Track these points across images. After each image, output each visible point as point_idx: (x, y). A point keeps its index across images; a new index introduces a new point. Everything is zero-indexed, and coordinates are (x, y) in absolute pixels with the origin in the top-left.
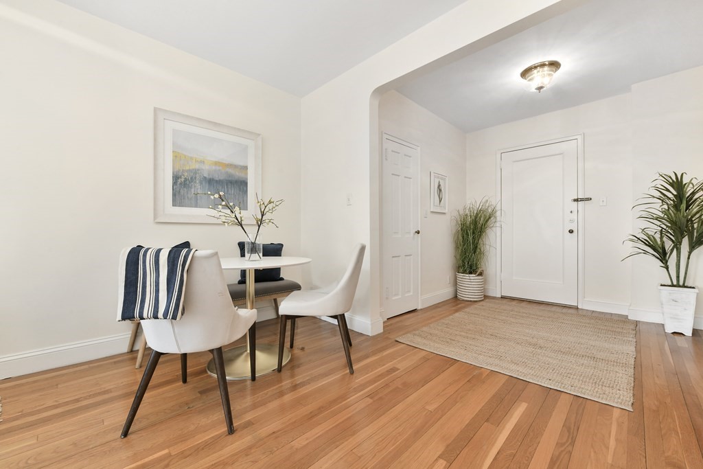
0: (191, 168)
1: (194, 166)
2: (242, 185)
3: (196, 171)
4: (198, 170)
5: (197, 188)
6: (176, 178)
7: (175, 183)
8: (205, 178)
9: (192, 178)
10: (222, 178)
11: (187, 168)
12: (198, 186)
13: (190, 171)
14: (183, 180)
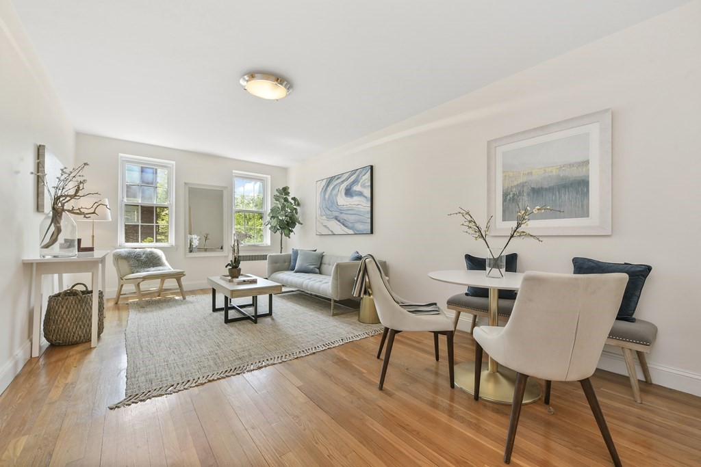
0: (519, 182)
1: (521, 180)
2: (580, 186)
3: (523, 185)
4: (526, 182)
5: (525, 200)
6: (505, 195)
7: (504, 201)
8: (533, 188)
9: (519, 193)
10: (552, 184)
11: (515, 183)
12: (525, 198)
13: (518, 185)
14: (511, 196)
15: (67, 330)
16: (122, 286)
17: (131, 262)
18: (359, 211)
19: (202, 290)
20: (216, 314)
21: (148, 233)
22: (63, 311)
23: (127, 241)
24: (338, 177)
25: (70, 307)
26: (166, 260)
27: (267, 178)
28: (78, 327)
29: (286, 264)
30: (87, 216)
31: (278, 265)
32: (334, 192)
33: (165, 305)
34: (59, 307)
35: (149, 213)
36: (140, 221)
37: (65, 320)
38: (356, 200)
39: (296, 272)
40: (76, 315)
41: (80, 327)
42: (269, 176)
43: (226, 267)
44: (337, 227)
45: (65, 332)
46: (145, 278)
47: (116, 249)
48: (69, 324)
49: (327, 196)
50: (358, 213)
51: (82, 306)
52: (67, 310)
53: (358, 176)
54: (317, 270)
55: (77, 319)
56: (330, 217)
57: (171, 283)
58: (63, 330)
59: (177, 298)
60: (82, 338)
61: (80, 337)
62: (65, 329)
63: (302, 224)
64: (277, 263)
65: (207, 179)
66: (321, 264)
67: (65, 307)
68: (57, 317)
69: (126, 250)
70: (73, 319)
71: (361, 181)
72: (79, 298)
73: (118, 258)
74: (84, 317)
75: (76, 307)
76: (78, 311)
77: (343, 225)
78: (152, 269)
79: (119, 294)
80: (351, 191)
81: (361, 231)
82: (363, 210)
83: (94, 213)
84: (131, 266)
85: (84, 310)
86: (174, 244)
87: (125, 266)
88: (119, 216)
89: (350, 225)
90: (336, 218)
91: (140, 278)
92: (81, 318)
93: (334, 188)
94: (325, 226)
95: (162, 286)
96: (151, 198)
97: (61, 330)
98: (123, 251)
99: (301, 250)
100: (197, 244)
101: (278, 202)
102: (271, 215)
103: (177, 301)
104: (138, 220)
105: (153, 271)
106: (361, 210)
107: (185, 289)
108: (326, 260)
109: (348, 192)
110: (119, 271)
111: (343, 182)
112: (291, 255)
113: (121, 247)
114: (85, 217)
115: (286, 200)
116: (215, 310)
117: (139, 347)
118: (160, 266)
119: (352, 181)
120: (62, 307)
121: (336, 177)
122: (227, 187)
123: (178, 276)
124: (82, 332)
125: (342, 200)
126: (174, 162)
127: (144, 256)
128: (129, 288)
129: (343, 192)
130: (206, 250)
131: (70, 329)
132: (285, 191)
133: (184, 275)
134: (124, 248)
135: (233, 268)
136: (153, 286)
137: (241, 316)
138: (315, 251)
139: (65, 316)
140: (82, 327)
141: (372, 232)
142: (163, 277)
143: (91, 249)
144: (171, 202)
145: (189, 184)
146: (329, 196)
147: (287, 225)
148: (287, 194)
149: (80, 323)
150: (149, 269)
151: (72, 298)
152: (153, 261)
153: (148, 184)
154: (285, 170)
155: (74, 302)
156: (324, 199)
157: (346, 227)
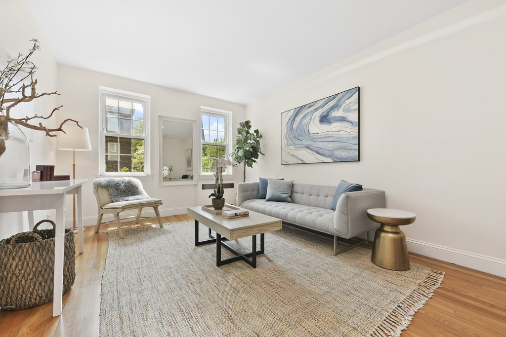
15: (21, 290)
16: (102, 215)
17: (111, 191)
18: (340, 138)
19: (175, 216)
20: (200, 249)
21: (126, 163)
22: (14, 264)
23: (107, 170)
24: (310, 105)
25: (25, 257)
26: (144, 188)
27: (228, 114)
28: (38, 284)
29: (255, 192)
30: (51, 133)
31: (248, 193)
32: (305, 121)
33: (144, 235)
34: (8, 259)
35: (127, 144)
36: (119, 152)
37: (17, 277)
38: (335, 127)
39: (268, 200)
40: (34, 269)
41: (40, 284)
42: (230, 113)
43: (210, 197)
44: (308, 156)
45: (18, 293)
46: (124, 208)
47: (97, 178)
48: (23, 281)
49: (295, 126)
50: (338, 140)
51: (41, 255)
52: (20, 263)
53: (339, 100)
54: (290, 199)
55: (34, 274)
56: (300, 146)
57: (149, 211)
58: (15, 290)
59: (154, 226)
60: (44, 298)
61: (41, 298)
62: (18, 289)
63: (264, 155)
64: (247, 192)
65: (179, 112)
66: (292, 192)
67: (17, 259)
68: (5, 273)
69: (106, 179)
70: (29, 275)
71: (344, 105)
72: (38, 244)
73: (98, 186)
74: (46, 270)
75: (33, 257)
76: (36, 263)
77: (318, 153)
78: (131, 198)
79: (100, 223)
80: (328, 117)
81: (343, 158)
82: (347, 136)
83: (60, 129)
84: (110, 195)
85: (45, 260)
86: (150, 174)
87: (104, 194)
88: (100, 147)
89: (327, 153)
90: (308, 147)
91: (120, 208)
92: (40, 272)
93: (305, 116)
94: (293, 156)
95: (140, 214)
96: (129, 130)
97: (13, 291)
98: (103, 180)
99: (271, 179)
100: (167, 174)
101: (240, 135)
102: (237, 146)
103: (154, 229)
104: (117, 151)
105: (132, 200)
106: (344, 136)
107: (161, 215)
108: (296, 189)
109: (324, 119)
110: (99, 200)
111: (316, 109)
112: (258, 184)
113: (101, 176)
114: (48, 134)
115: (248, 132)
116: (198, 244)
117: (118, 320)
118: (138, 194)
119: (330, 107)
120: (14, 258)
121: (308, 106)
122: (196, 121)
123: (155, 205)
124: (43, 290)
125: (316, 128)
126: (149, 97)
127: (123, 185)
128: (108, 217)
129: (317, 120)
130: (170, 179)
131: (26, 289)
132: (247, 124)
133: (162, 204)
134: (104, 177)
135: (217, 198)
136: (132, 214)
137: (234, 256)
138: (283, 179)
139: (17, 271)
140: (43, 284)
141: (359, 160)
142: (141, 206)
143: (66, 178)
144: (147, 135)
145: (163, 117)
146: (298, 125)
147: (251, 155)
148: (249, 127)
149: (40, 279)
150: (127, 198)
151: (27, 245)
152: (130, 190)
153: (126, 117)
154: (244, 107)
155: (30, 251)
156: (292, 129)
157: (322, 155)
